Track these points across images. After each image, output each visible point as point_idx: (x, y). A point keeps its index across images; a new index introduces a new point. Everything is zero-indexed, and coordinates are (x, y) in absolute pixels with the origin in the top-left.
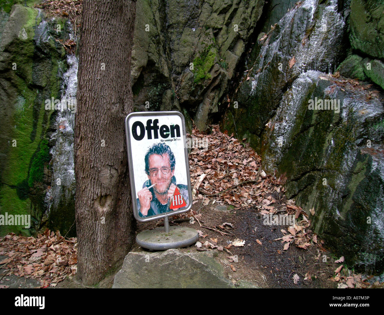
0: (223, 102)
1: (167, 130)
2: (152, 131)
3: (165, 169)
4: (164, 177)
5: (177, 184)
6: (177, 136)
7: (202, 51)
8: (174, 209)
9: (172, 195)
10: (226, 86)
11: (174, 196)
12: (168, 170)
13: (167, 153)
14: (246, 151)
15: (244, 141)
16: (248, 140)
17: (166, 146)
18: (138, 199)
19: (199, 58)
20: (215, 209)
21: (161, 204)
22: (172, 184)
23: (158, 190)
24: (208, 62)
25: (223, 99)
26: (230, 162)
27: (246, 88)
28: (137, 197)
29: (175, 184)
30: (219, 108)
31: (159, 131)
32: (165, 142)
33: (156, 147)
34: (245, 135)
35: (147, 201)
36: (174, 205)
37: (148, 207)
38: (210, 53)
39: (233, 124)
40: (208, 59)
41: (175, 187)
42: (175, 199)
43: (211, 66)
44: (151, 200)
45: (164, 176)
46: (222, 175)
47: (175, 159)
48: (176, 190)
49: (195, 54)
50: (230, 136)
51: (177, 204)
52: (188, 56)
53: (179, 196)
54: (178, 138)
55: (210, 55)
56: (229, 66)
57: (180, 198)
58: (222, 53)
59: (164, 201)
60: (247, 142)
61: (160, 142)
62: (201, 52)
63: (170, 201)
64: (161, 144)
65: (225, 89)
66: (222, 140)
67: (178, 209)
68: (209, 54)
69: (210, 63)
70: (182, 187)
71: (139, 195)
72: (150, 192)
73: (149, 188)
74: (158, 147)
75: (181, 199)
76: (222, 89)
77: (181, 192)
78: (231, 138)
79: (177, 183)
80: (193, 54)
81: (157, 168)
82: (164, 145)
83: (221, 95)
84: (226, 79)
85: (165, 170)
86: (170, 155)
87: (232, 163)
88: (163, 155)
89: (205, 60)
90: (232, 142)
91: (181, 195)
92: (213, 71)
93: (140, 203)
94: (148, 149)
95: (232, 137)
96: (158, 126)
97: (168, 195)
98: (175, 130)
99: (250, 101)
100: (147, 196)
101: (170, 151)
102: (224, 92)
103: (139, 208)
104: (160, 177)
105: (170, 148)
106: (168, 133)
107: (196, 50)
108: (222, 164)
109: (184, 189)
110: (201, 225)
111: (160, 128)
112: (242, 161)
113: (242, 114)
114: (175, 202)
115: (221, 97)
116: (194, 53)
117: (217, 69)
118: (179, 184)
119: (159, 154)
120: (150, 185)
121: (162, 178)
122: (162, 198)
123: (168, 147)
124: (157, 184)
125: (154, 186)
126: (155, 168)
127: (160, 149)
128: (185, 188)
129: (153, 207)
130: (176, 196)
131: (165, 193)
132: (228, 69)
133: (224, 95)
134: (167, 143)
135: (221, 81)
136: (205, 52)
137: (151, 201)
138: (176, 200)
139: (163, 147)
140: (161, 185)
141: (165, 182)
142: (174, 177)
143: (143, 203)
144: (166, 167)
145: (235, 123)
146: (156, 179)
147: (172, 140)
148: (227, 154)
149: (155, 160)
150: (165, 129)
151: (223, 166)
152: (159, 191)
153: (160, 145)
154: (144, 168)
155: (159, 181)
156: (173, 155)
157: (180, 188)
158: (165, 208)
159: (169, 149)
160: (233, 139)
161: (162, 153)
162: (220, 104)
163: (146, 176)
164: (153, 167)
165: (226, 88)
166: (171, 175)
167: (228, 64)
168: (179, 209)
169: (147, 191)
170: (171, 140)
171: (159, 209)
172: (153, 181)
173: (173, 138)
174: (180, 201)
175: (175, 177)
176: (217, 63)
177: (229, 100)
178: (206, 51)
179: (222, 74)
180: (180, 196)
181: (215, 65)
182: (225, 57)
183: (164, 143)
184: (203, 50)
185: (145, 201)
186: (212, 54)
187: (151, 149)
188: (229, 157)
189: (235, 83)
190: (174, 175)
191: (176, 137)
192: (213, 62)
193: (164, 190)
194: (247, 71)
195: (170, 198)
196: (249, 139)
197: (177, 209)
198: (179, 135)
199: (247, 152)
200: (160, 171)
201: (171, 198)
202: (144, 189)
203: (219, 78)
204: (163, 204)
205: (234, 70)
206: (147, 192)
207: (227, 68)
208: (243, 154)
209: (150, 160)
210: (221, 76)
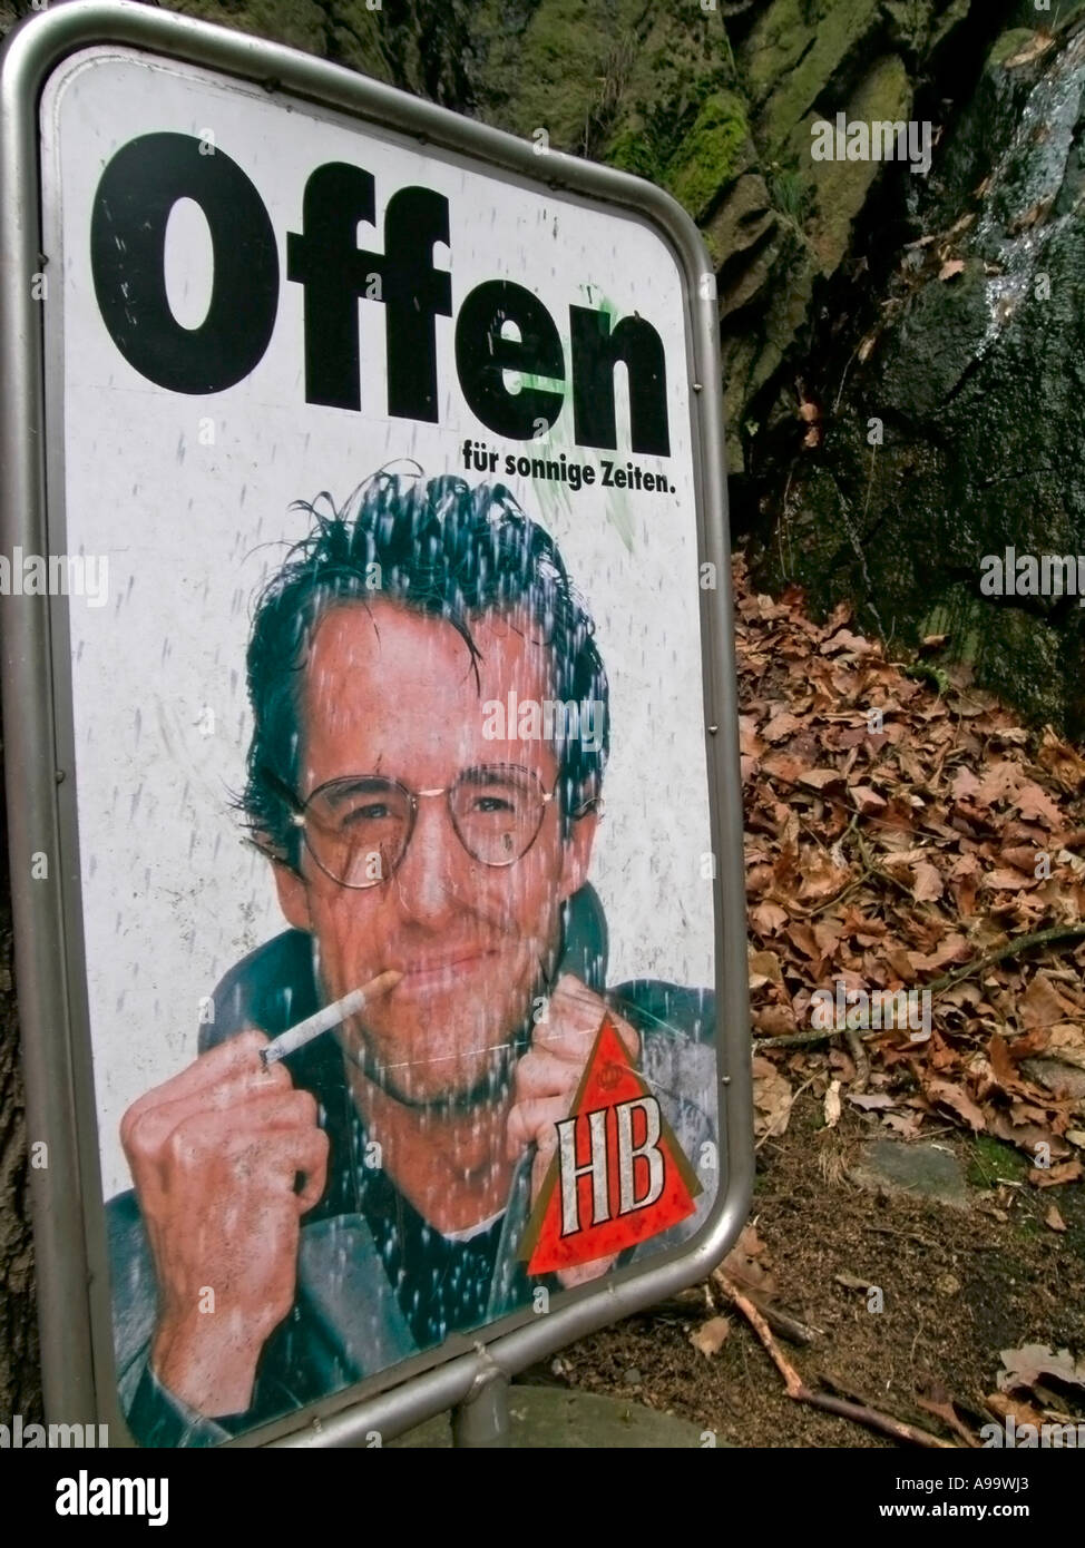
0: (777, 417)
1: (539, 352)
2: (372, 317)
3: (499, 804)
4: (483, 904)
5: (613, 979)
6: (640, 445)
7: (658, 103)
8: (571, 1276)
9: (559, 1108)
10: (801, 318)
11: (579, 1118)
12: (523, 821)
13: (524, 611)
14: (954, 718)
15: (930, 652)
16: (960, 647)
17: (516, 522)
18: (128, 1205)
19: (639, 138)
20: (860, 1175)
21: (435, 1235)
22: (568, 984)
23: (402, 1069)
24: (694, 164)
25: (777, 397)
26: (864, 782)
27: (940, 324)
28: (115, 1179)
29: (596, 986)
30: (746, 451)
31: (445, 330)
32: (513, 483)
33: (403, 524)
34: (939, 615)
35: (248, 1224)
36: (570, 1223)
37: (269, 1291)
38: (710, 113)
39: (847, 549)
40: (697, 150)
41: (594, 1014)
42: (584, 1154)
43: (718, 182)
44: (314, 1192)
45: (485, 884)
46: (827, 875)
47: (603, 695)
48: (606, 1044)
49: (613, 116)
50: (821, 622)
51: (601, 1214)
52: (570, 135)
53: (624, 1112)
54: (648, 463)
55: (711, 125)
56: (819, 199)
57: (639, 1137)
58: (774, 133)
59: (473, 1190)
60: (956, 661)
61: (457, 468)
62: (652, 110)
63: (538, 1185)
64: (466, 499)
65: (790, 338)
66: (771, 643)
67: (612, 1258)
68: (702, 119)
69: (711, 167)
70: (660, 1012)
71: (148, 1144)
72: (306, 1099)
73: (293, 1038)
74: (433, 528)
75: (648, 1149)
76: (770, 333)
77: (654, 1076)
78: (835, 632)
79: (620, 970)
80: (604, 118)
81: (403, 788)
82: (496, 512)
83: (764, 372)
84: (806, 272)
85: (497, 818)
86: (556, 637)
87: (881, 791)
88: (478, 632)
89: (676, 157)
90: (849, 657)
91: (650, 1106)
92: (731, 213)
93: (149, 1266)
94: (304, 527)
95: (843, 626)
96: (444, 279)
97: (516, 1117)
98: (621, 371)
99: (977, 398)
100: (255, 1155)
101: (563, 592)
102: (785, 352)
103: (128, 1333)
104: (431, 896)
105: (557, 562)
106: (543, 383)
107: (623, 97)
108: (801, 798)
109: (681, 1035)
110: (795, 1385)
111: (458, 299)
112: (943, 782)
113: (912, 481)
114: (585, 1185)
115: (768, 383)
116: (609, 114)
117: (755, 206)
118: (632, 976)
119: (435, 607)
120: (308, 1004)
121: (461, 908)
122: (447, 1158)
123: (541, 540)
124: (388, 994)
125: (357, 1017)
126: (378, 784)
127: (453, 551)
128: (689, 1029)
129: (331, 1293)
130: (597, 1120)
131: (481, 1092)
132: (813, 221)
133: (781, 377)
134: (533, 500)
135: (776, 282)
136: (674, 115)
137: (307, 1219)
138: (599, 1165)
139: (481, 529)
140: (444, 1002)
141: (483, 966)
142: (585, 902)
143: (199, 1246)
144: (508, 782)
145: (855, 540)
146: (387, 921)
147: (589, 471)
148: (832, 730)
149: (378, 677)
150: (511, 331)
151: (817, 811)
152: (420, 1074)
153: (448, 501)
154: (237, 776)
155: (423, 955)
156: (589, 644)
157: (642, 1024)
158: (472, 1271)
159: (547, 570)
160: (845, 637)
161: (471, 600)
162: (753, 430)
163: (262, 878)
164: (353, 767)
165: (799, 332)
166: (557, 872)
167: (813, 189)
168: (627, 1262)
169: (260, 1081)
170: (581, 476)
171: (405, 1302)
172: (340, 956)
173: (591, 456)
174: (641, 1167)
175: (603, 897)
176: (753, 170)
177: (807, 410)
178: (683, 106)
179: (781, 238)
180: (639, 1116)
181: (743, 183)
182: (790, 152)
183: (500, 493)
184: (665, 104)
185: (232, 1217)
186: (723, 121)
187: (338, 526)
188: (845, 753)
189: (844, 316)
190: (593, 876)
191: (624, 454)
192: (731, 163)
193: (473, 1052)
194: (925, 240)
195: (533, 1145)
196: (972, 640)
197: (597, 1266)
198: (652, 436)
199: (967, 725)
200: (432, 828)
201: (547, 1147)
202: (226, 1055)
203: (762, 265)
204: (451, 1236)
205: (853, 221)
206: (253, 1097)
207: (810, 211)
208: (934, 735)
209: (324, 679)
210: (776, 252)
